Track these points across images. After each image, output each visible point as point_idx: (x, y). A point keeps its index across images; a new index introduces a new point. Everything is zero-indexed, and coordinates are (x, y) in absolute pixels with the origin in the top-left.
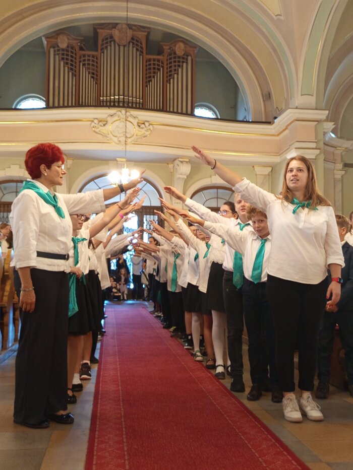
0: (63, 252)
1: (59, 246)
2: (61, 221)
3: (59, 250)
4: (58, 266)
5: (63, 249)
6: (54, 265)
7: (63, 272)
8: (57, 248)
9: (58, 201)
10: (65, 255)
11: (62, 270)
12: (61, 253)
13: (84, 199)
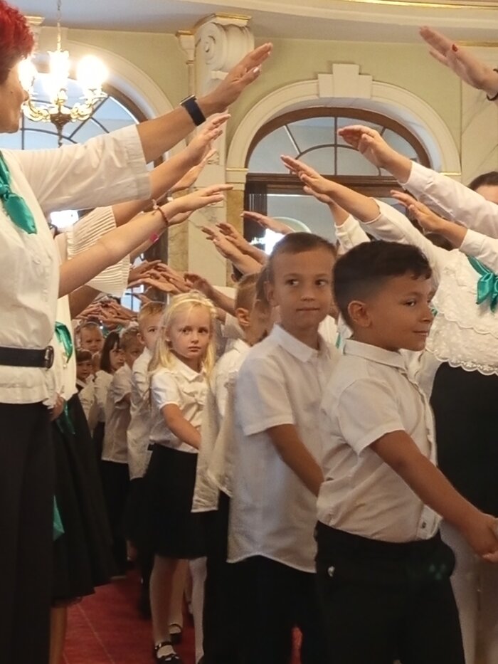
0: (33, 343)
1: (24, 325)
2: (24, 242)
3: (25, 337)
4: (24, 386)
5: (35, 331)
6: (13, 386)
7: (40, 406)
8: (19, 332)
9: (12, 178)
10: (44, 352)
11: (35, 399)
12: (29, 347)
13: (84, 166)
